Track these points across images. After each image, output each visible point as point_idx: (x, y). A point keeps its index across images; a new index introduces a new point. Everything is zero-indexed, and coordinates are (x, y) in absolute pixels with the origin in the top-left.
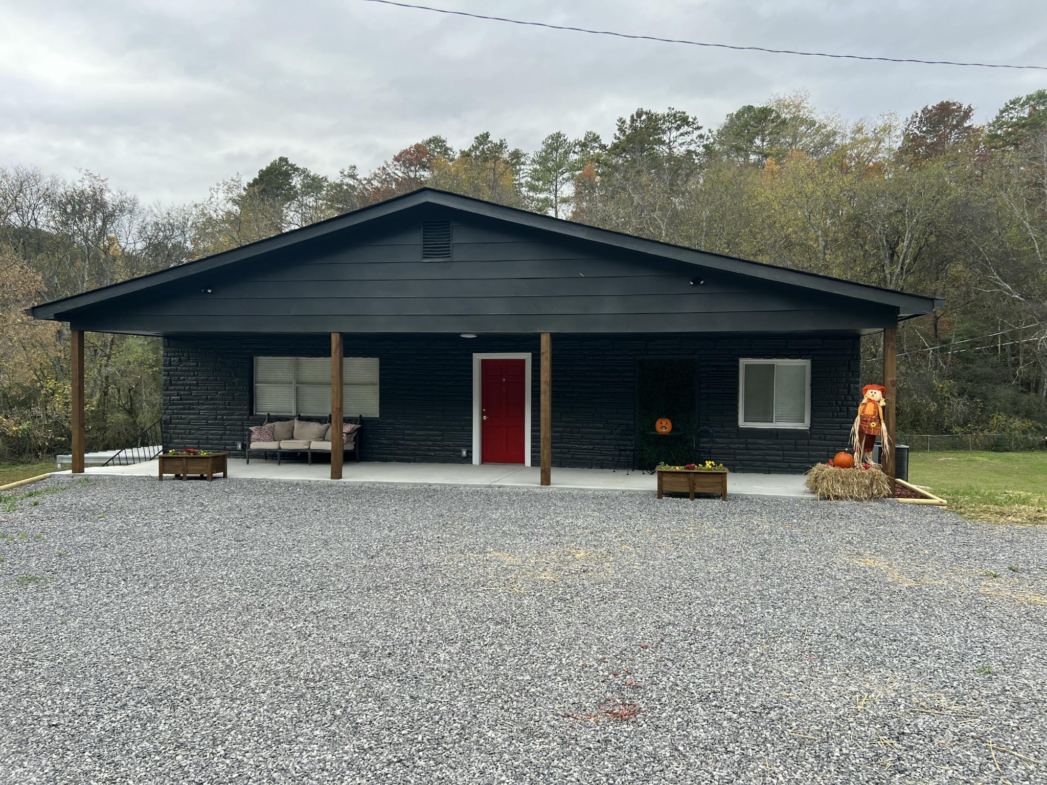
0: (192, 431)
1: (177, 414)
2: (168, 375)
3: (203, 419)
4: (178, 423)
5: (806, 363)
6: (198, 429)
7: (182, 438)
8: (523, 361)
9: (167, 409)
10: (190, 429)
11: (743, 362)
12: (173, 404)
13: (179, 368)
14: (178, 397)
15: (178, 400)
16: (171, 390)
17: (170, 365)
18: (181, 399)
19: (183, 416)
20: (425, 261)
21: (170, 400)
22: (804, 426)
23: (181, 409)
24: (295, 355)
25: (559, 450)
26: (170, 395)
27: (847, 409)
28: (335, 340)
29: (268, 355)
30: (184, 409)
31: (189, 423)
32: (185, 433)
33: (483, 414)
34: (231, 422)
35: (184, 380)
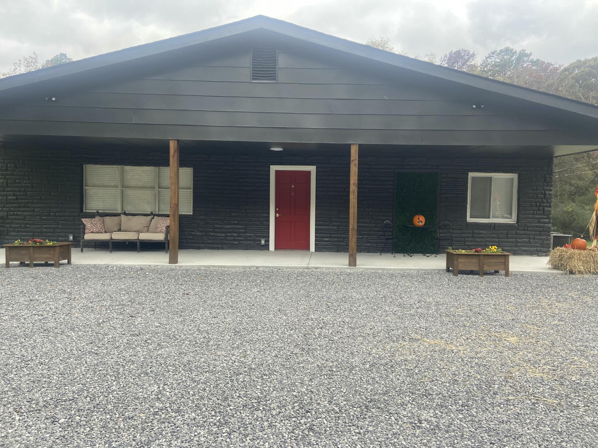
0: (27, 226)
1: (12, 211)
2: (5, 178)
3: (38, 215)
4: (15, 219)
5: (514, 176)
6: (33, 224)
7: (18, 232)
8: (309, 173)
9: (4, 207)
10: (26, 224)
11: (471, 175)
12: (10, 203)
13: (15, 173)
14: (14, 197)
15: (13, 199)
16: (8, 191)
17: (7, 170)
18: (17, 199)
19: (19, 213)
20: (253, 81)
21: (7, 200)
22: (512, 220)
23: (16, 207)
24: (122, 164)
25: (336, 239)
26: (7, 196)
27: (544, 209)
28: (173, 146)
29: (96, 163)
30: (20, 207)
31: (24, 219)
32: (20, 227)
33: (276, 212)
34: (63, 218)
35: (20, 183)
